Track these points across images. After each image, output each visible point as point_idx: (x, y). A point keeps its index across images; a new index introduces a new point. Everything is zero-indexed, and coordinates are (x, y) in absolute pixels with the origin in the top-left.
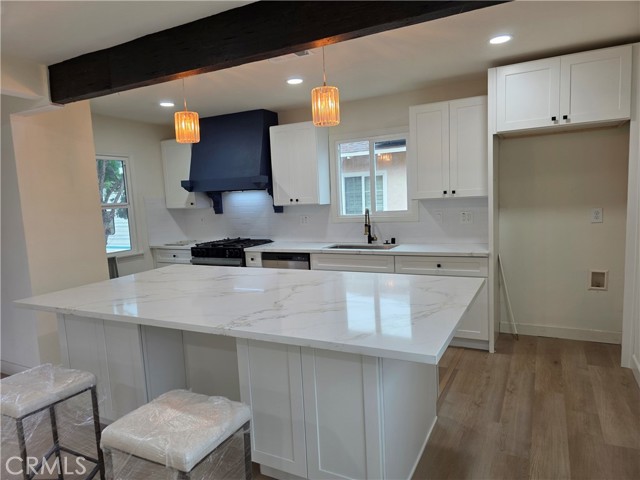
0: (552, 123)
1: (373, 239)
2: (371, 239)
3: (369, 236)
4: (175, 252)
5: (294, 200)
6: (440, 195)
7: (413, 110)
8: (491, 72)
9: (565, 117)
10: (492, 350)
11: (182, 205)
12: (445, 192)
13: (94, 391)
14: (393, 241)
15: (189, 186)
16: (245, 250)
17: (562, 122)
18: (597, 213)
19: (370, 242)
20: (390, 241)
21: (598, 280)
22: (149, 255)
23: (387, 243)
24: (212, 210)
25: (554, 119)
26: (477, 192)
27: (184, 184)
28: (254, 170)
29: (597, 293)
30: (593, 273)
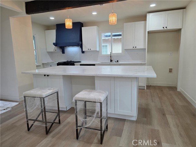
0: (163, 29)
1: (112, 61)
2: (111, 61)
3: (111, 60)
4: (51, 65)
5: (89, 49)
6: (132, 48)
7: (125, 24)
8: (148, 15)
9: (166, 27)
10: (145, 89)
11: (52, 51)
12: (133, 47)
13: (57, 93)
14: (118, 61)
15: (55, 44)
16: (75, 64)
17: (165, 28)
18: (171, 53)
19: (111, 62)
20: (117, 61)
21: (171, 70)
22: (42, 66)
23: (116, 62)
24: (61, 52)
25: (163, 28)
26: (142, 47)
27: (54, 44)
28: (77, 40)
29: (170, 74)
30: (170, 69)
